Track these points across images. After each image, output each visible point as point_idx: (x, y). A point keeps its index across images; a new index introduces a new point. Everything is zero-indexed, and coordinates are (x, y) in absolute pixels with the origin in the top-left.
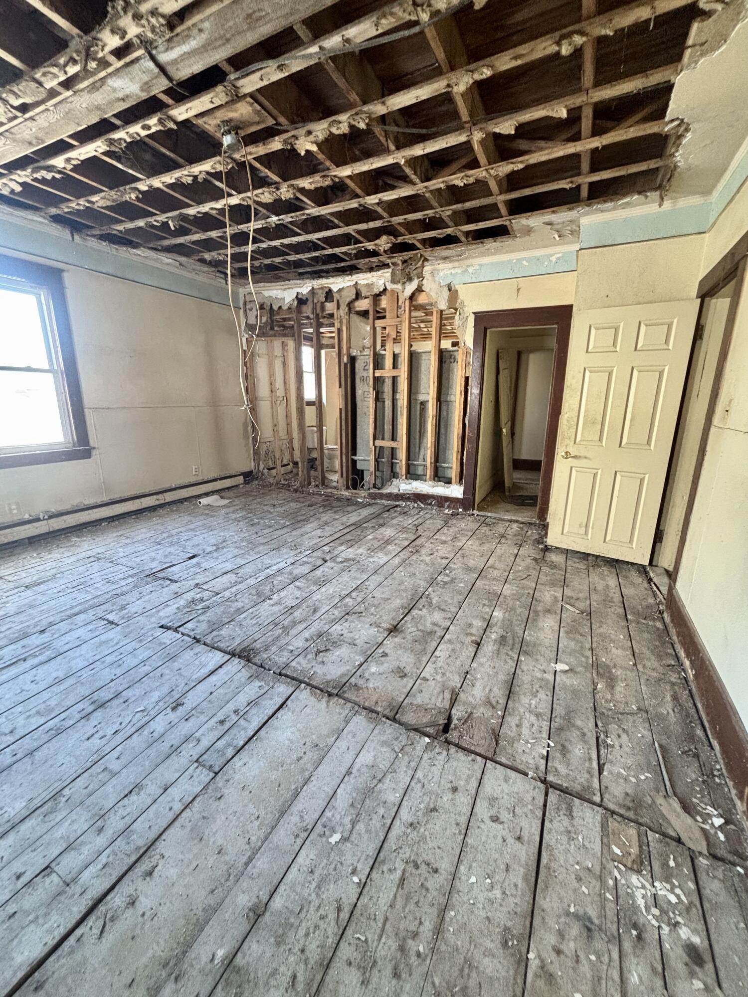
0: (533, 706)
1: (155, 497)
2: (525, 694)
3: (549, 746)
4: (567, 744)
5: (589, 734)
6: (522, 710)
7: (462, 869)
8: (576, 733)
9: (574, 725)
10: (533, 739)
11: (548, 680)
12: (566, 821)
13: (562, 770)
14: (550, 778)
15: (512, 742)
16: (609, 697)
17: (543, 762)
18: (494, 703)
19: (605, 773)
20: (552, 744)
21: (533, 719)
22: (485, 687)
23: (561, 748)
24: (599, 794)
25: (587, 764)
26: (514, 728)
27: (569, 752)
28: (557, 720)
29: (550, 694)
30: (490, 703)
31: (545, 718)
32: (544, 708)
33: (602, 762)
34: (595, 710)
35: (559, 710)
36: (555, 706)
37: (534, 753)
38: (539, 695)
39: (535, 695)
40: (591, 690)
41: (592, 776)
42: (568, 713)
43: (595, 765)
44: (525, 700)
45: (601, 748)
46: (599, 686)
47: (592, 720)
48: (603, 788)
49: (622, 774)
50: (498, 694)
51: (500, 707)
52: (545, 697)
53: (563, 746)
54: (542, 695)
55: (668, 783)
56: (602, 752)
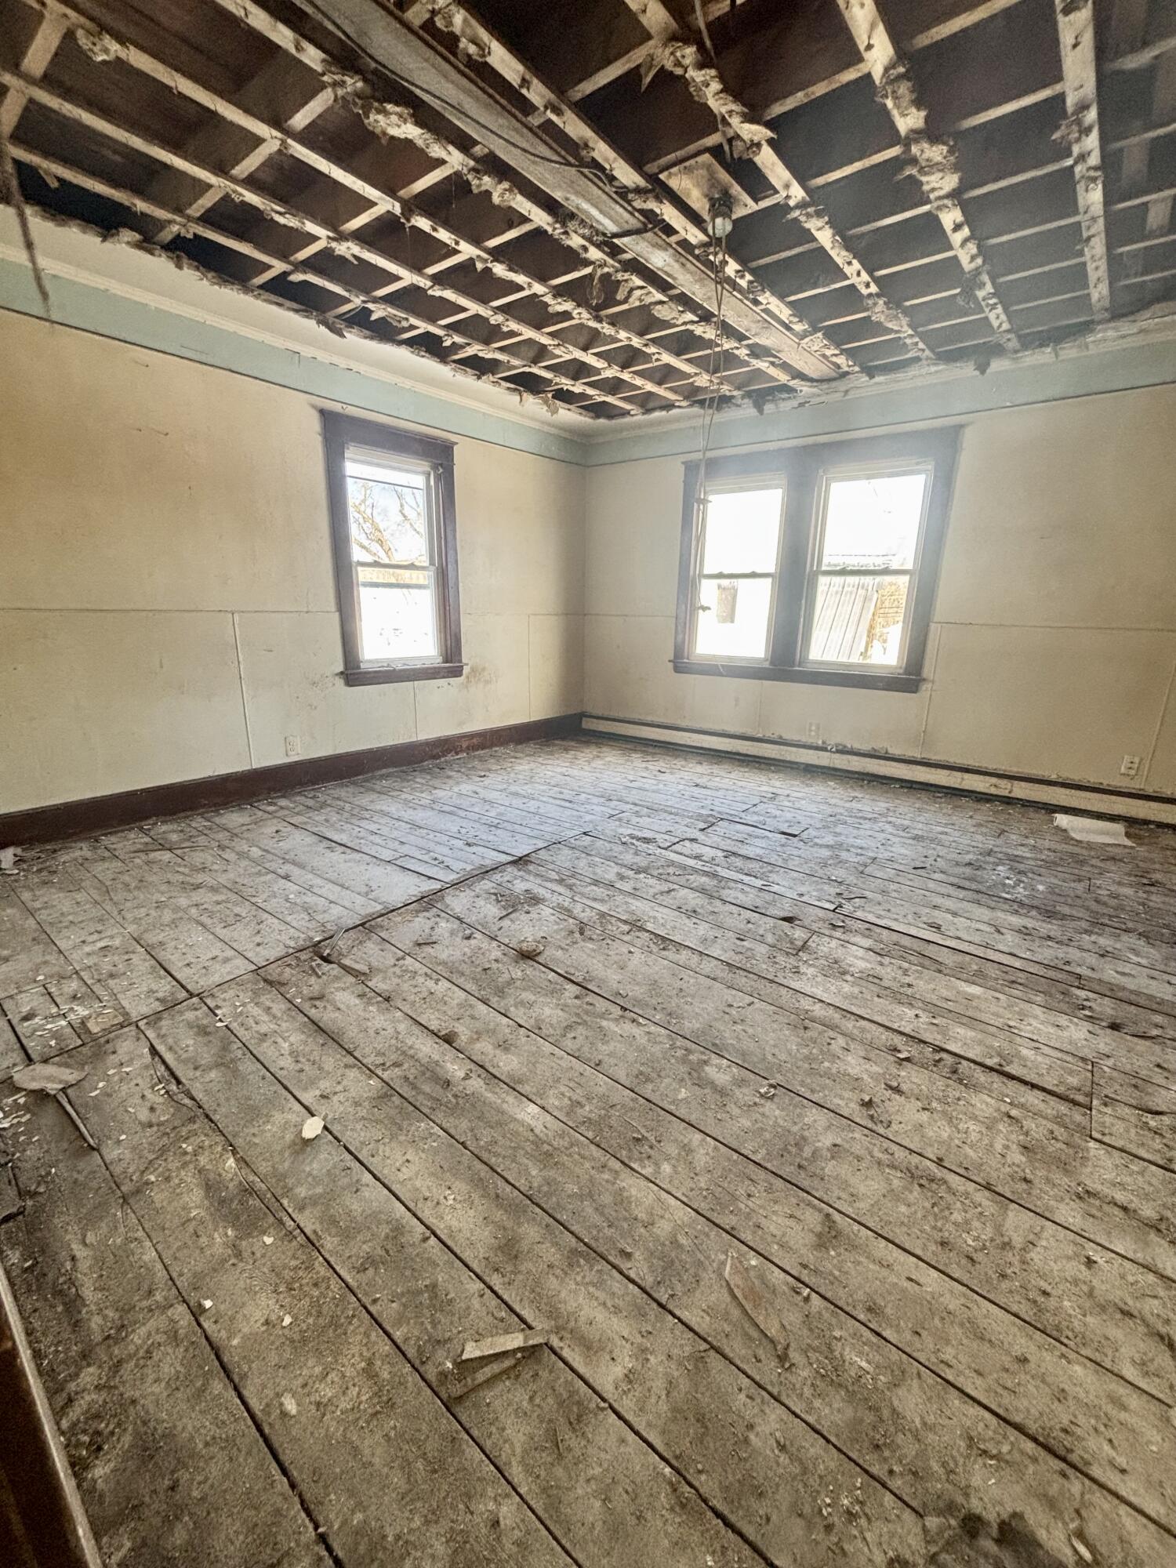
0: (280, 1040)
1: (994, 780)
2: (305, 1043)
3: (220, 1020)
4: (207, 1038)
5: (191, 1074)
6: (284, 1025)
7: (211, 937)
8: (206, 1058)
9: (217, 1065)
10: (241, 1013)
11: (305, 1089)
12: (160, 995)
13: (190, 1015)
14: (195, 1000)
15: (256, 993)
16: (203, 1160)
17: (212, 1004)
18: (317, 1003)
19: (146, 1050)
20: (219, 1024)
21: (263, 1029)
22: (348, 1007)
23: (208, 1030)
24: (143, 1028)
25: (170, 1041)
26: (268, 1004)
27: (198, 1034)
28: (239, 1053)
29: (279, 1074)
30: (321, 998)
31: (253, 1041)
32: (266, 1051)
33: (157, 1059)
34: (207, 1116)
35: (248, 1066)
36: (259, 1066)
37: (227, 1003)
38: (290, 1060)
39: (295, 1055)
40: (239, 1142)
41: (158, 1036)
42: (235, 1072)
43: (161, 1048)
44: (296, 1038)
45: (166, 1074)
46: (231, 1162)
47: (199, 1096)
48: (142, 1036)
49: (128, 1066)
50: (326, 1016)
51: (306, 1007)
52: (282, 1063)
53: (207, 1034)
54: (287, 1062)
55: (69, 1108)
56: (163, 1068)
